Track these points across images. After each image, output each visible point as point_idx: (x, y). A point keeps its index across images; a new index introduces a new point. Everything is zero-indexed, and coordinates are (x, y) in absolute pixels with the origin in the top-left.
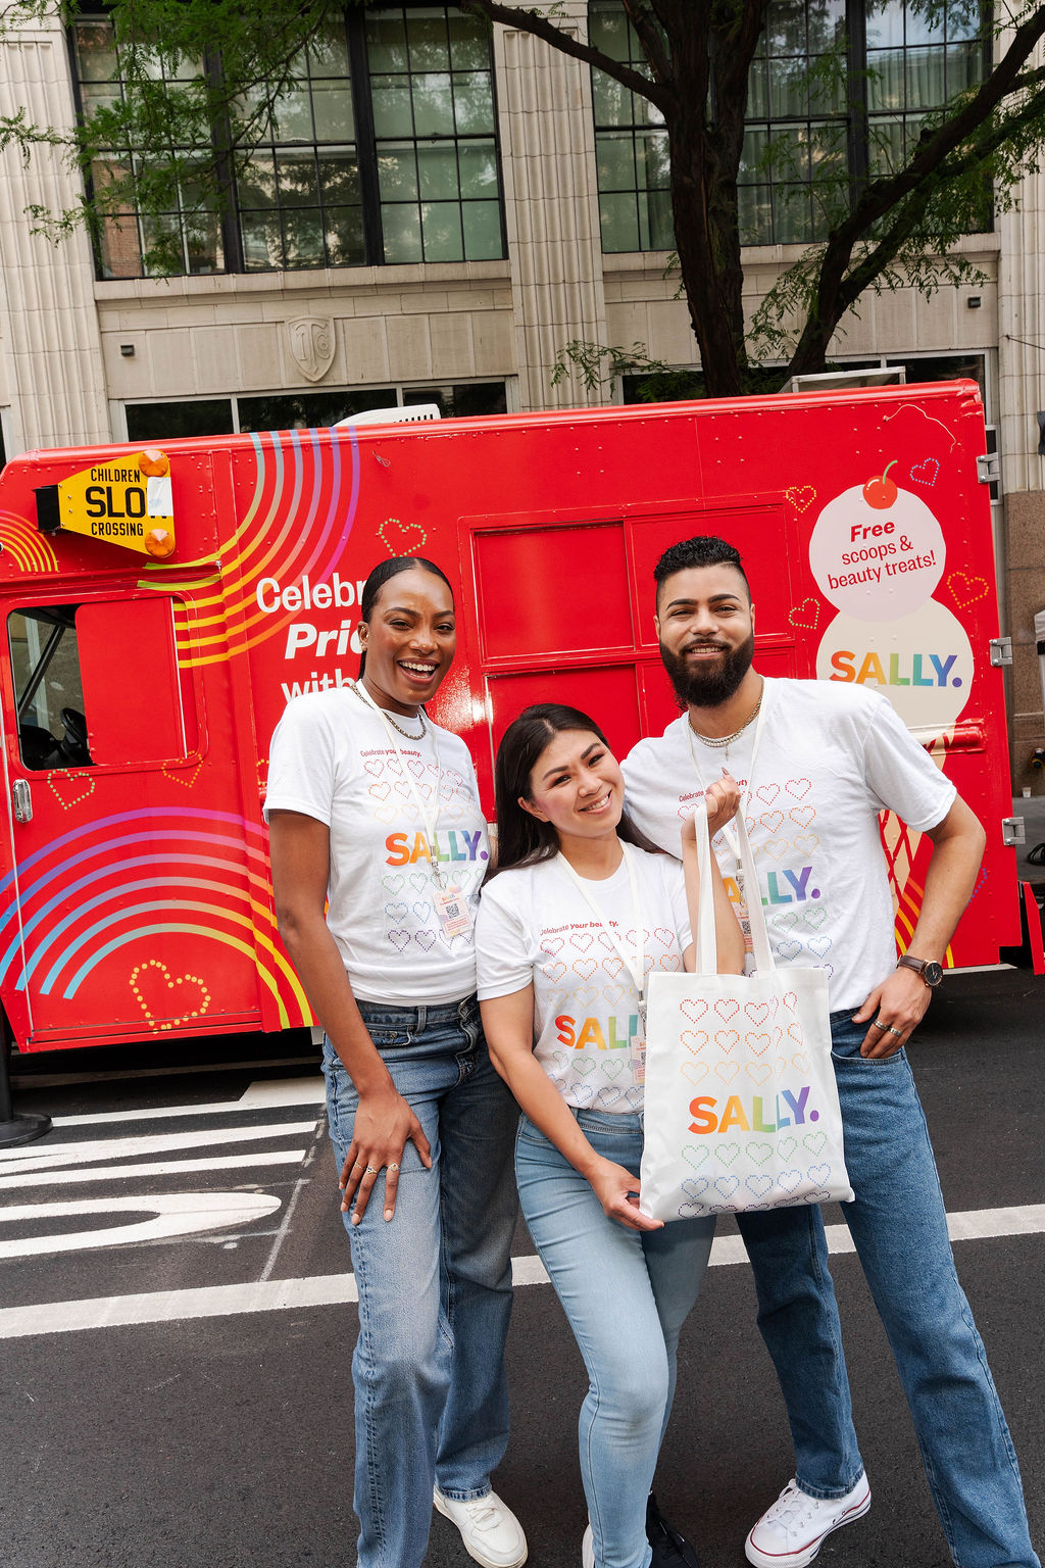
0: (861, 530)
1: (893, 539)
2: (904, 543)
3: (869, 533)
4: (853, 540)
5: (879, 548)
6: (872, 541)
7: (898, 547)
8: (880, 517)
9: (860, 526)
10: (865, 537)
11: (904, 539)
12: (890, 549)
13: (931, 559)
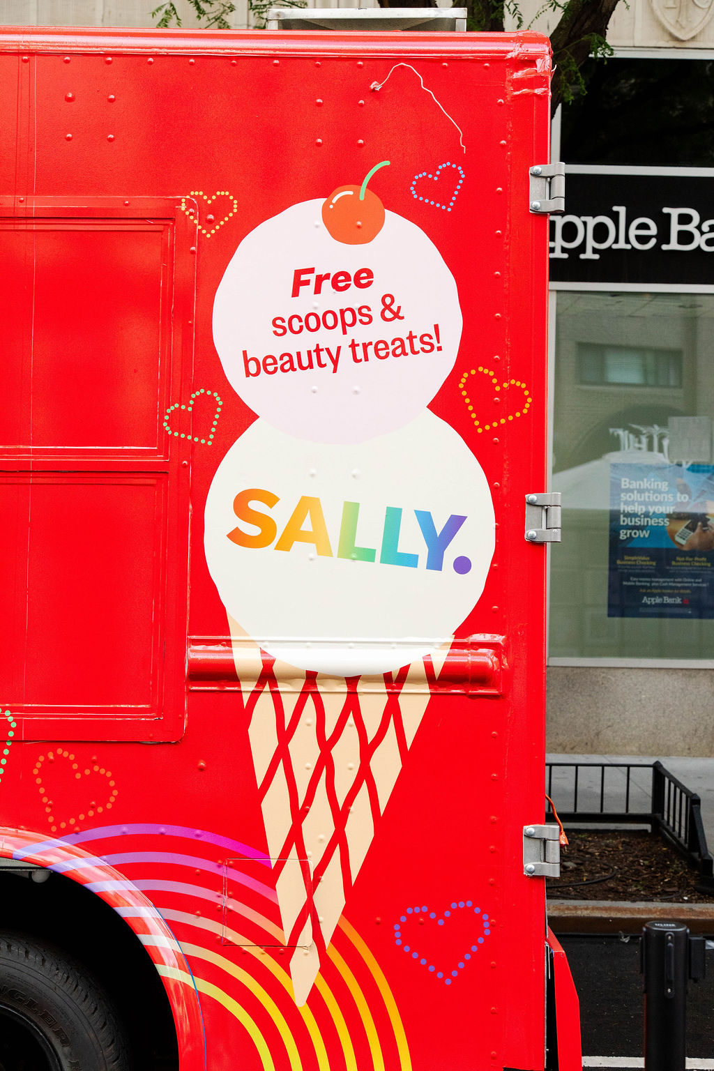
0: (312, 278)
1: (370, 297)
2: (387, 307)
3: (327, 284)
4: (295, 293)
5: (342, 312)
6: (330, 300)
7: (376, 311)
8: (349, 258)
9: (311, 271)
10: (318, 290)
11: (388, 301)
12: (362, 315)
13: (434, 341)
